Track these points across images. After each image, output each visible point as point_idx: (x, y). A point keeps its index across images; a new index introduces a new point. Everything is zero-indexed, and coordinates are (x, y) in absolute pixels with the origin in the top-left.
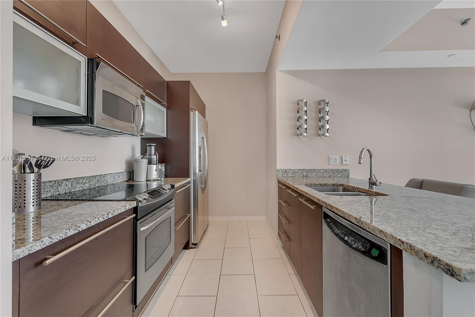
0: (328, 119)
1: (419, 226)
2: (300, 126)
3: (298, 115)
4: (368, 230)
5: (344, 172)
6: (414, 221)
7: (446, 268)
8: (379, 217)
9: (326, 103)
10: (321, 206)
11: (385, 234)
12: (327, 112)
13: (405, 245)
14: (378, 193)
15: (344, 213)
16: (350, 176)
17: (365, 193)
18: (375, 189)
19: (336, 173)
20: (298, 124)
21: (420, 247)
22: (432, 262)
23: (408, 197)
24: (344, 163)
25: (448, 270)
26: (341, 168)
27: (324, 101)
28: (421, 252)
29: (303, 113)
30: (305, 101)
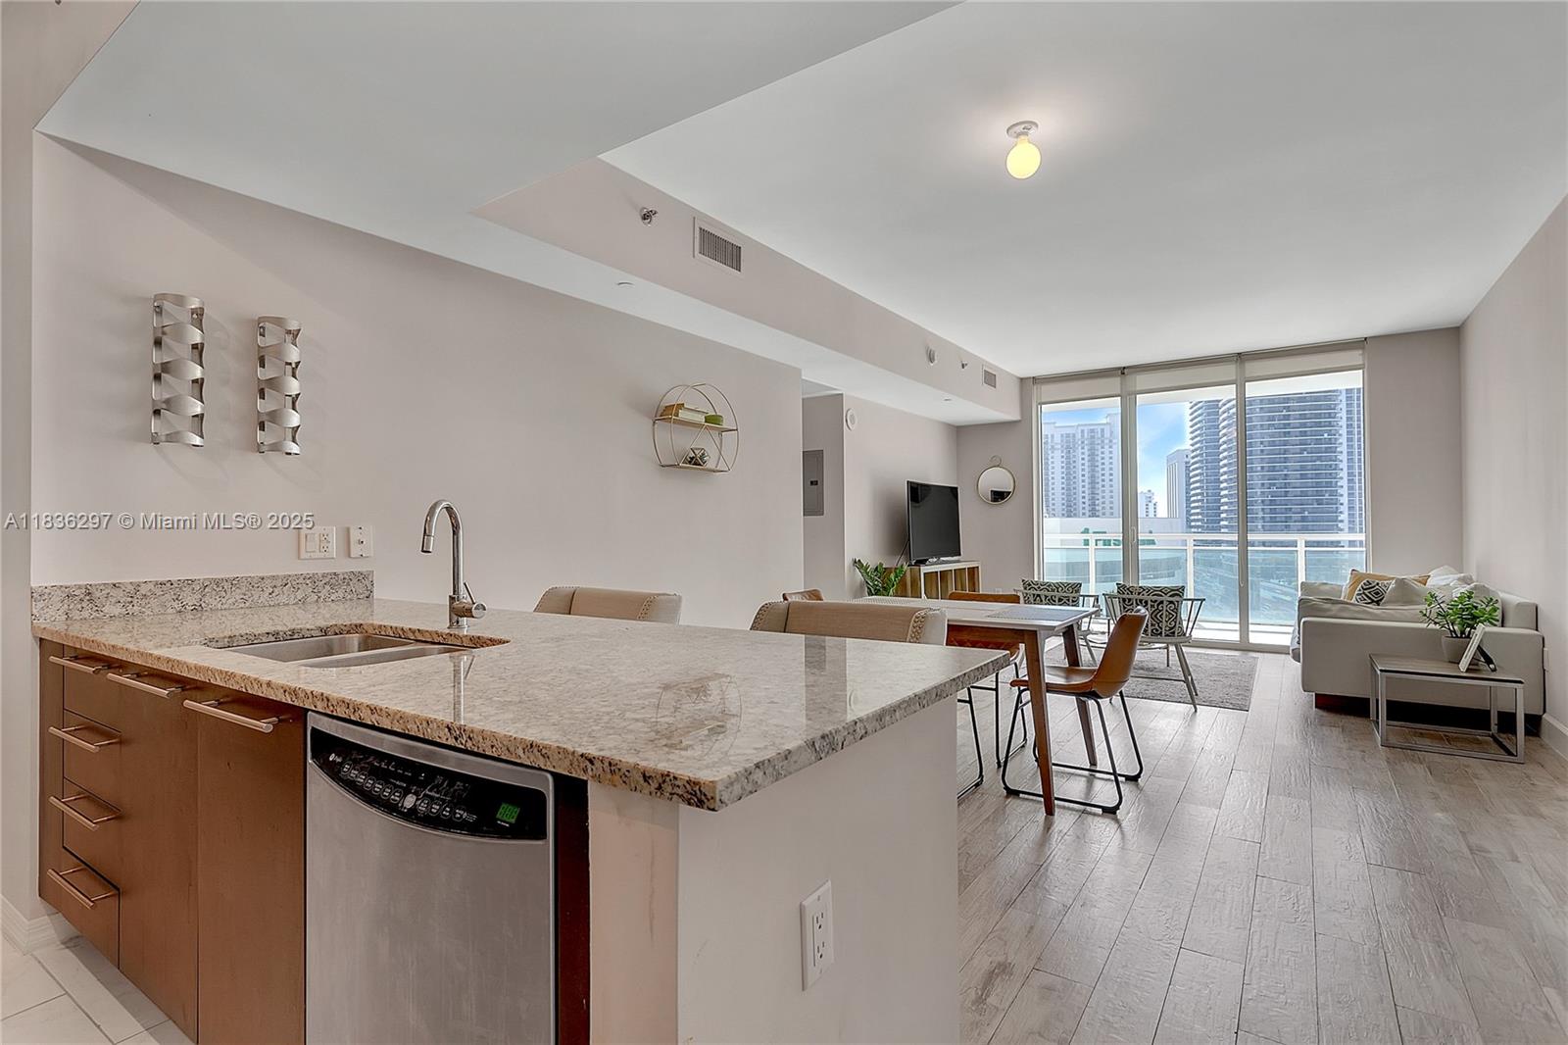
0: (294, 393)
1: (608, 709)
2: (167, 401)
3: (157, 357)
4: (490, 753)
5: (355, 581)
6: (593, 700)
7: (687, 792)
8: (511, 708)
9: (289, 332)
10: (300, 714)
11: (544, 751)
12: (290, 364)
13: (598, 764)
14: (479, 638)
15: (402, 717)
16: (376, 594)
17: (439, 643)
18: (468, 627)
19: (328, 587)
20: (157, 393)
21: (630, 759)
22: (659, 788)
23: (558, 640)
24: (355, 550)
25: (691, 794)
26: (344, 567)
27: (278, 321)
28: (635, 772)
29: (185, 352)
30: (195, 304)
